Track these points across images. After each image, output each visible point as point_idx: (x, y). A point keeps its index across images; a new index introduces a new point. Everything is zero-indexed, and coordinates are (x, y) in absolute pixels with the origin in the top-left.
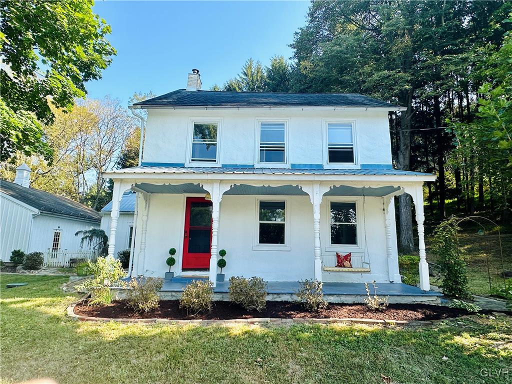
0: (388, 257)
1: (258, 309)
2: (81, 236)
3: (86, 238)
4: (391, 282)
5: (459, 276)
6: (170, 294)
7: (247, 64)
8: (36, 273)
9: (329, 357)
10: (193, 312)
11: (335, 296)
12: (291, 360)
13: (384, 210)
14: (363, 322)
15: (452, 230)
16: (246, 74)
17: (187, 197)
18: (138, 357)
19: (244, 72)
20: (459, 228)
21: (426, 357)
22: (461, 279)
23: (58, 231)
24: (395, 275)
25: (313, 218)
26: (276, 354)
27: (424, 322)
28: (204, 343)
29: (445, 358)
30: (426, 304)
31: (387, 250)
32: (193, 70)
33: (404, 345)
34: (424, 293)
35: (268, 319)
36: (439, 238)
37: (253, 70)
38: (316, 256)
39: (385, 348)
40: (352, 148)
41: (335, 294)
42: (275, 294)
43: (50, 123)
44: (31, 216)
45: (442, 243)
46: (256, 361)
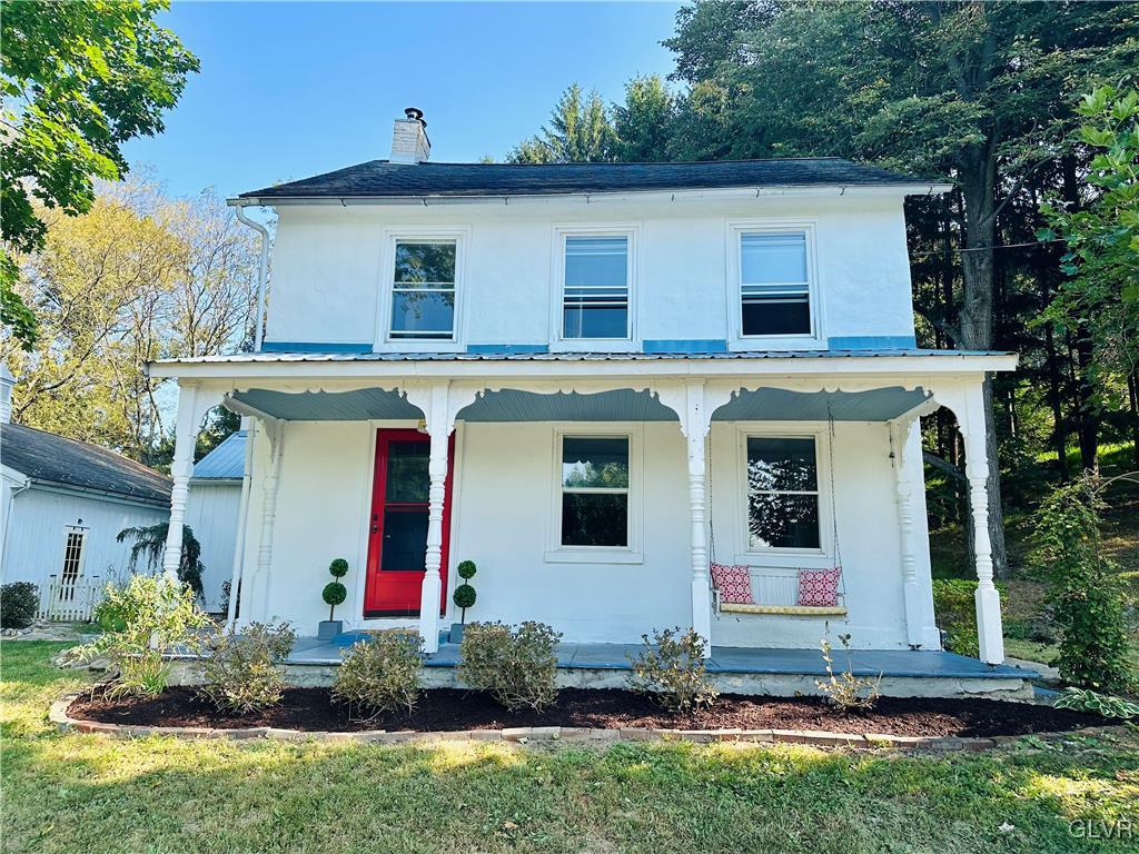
0: (904, 581)
1: (533, 705)
2: (131, 541)
3: (144, 546)
4: (915, 648)
5: (1101, 634)
6: (318, 671)
7: (565, 100)
8: (18, 635)
9: (695, 819)
10: (367, 713)
11: (747, 676)
12: (592, 827)
13: (892, 456)
14: (804, 740)
15: (1083, 509)
16: (560, 125)
17: (378, 429)
18: (202, 818)
19: (558, 120)
20: (1103, 505)
21: (956, 824)
22: (1107, 640)
23: (78, 531)
24: (925, 628)
25: (687, 475)
26: (557, 813)
27: (971, 740)
28: (375, 785)
29: (1006, 827)
30: (994, 699)
31: (903, 561)
32: (407, 111)
33: (901, 794)
34: (991, 672)
35: (555, 731)
36: (1046, 529)
37: (580, 116)
38: (695, 571)
39: (848, 801)
40: (806, 296)
41: (747, 672)
42: (588, 669)
43: (36, 247)
44: (9, 491)
45: (1055, 543)
46: (501, 830)
